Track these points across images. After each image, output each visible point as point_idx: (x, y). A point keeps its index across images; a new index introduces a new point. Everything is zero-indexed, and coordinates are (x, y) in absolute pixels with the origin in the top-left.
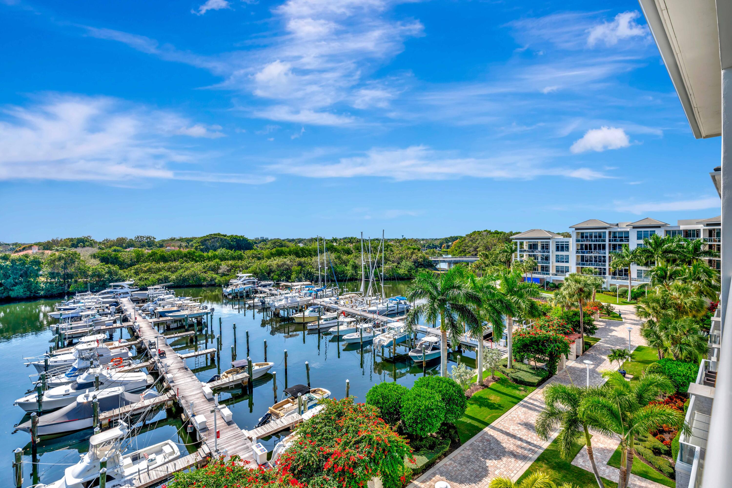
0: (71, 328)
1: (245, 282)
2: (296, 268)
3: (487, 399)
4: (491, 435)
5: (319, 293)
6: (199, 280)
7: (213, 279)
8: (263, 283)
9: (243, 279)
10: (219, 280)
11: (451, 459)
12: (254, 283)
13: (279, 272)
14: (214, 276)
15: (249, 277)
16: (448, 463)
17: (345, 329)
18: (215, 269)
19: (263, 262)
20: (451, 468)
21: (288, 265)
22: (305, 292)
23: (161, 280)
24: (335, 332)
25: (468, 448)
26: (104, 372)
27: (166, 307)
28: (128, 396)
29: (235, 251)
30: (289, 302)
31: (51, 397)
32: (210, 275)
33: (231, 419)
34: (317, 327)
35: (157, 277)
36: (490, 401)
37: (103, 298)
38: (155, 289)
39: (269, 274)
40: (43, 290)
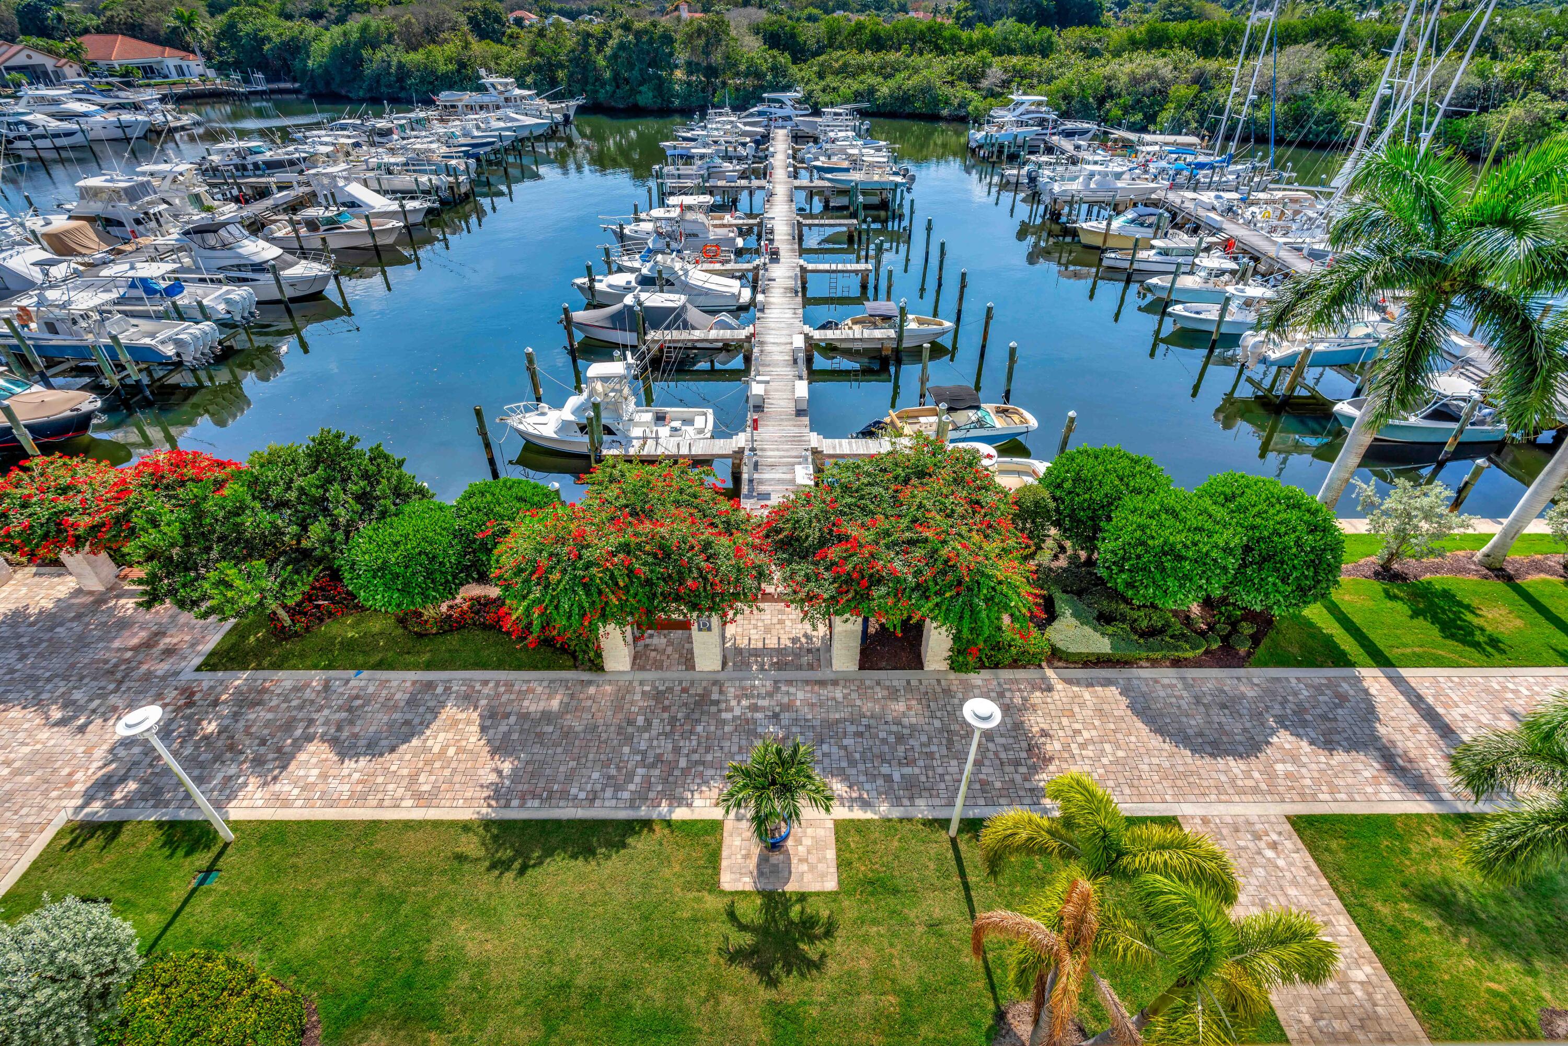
0: (679, 177)
1: (1025, 117)
2: (1182, 91)
3: (1468, 607)
4: (1366, 692)
5: (1203, 176)
6: (935, 101)
7: (964, 104)
8: (1069, 125)
9: (1021, 109)
10: (976, 108)
11: (1183, 679)
12: (1042, 122)
13: (1127, 100)
14: (970, 94)
15: (1039, 104)
16: (1166, 681)
17: (1196, 287)
18: (973, 78)
19: (1095, 63)
20: (1162, 694)
21: (1162, 80)
22: (1163, 164)
23: (861, 95)
24: (1163, 288)
25: (1256, 681)
26: (678, 266)
27: (834, 159)
28: (693, 314)
29: (1038, 26)
30: (1092, 186)
31: (610, 286)
32: (963, 90)
33: (804, 406)
34: (1126, 265)
35: (856, 86)
36: (1469, 617)
37: (745, 124)
38: (836, 114)
39: (1101, 101)
40: (678, 96)
